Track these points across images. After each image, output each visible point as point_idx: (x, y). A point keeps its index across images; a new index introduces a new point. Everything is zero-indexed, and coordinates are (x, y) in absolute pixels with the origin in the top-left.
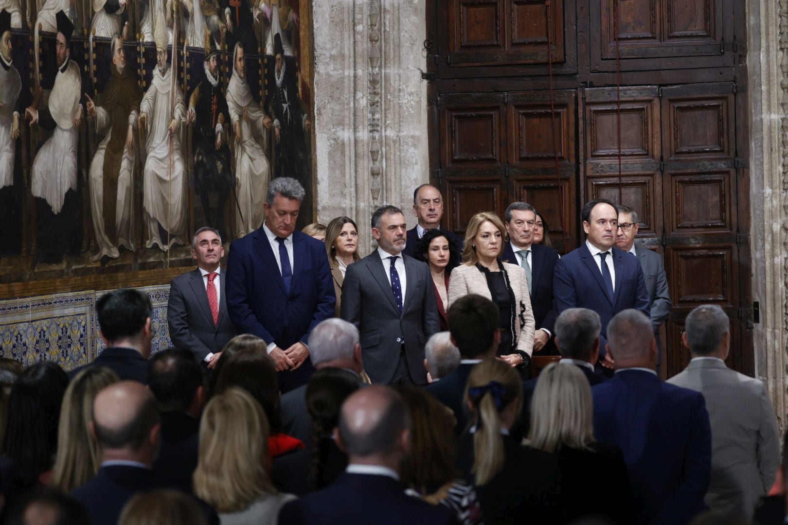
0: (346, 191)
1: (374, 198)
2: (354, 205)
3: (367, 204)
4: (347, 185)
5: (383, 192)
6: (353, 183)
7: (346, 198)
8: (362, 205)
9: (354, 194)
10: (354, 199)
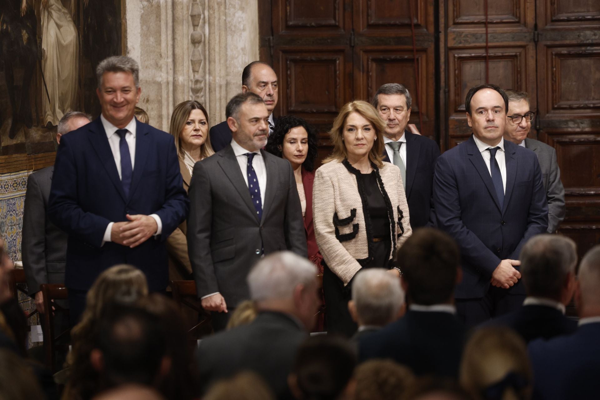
0: (162, 62)
1: (194, 71)
2: (171, 79)
3: (186, 77)
4: (163, 55)
5: (205, 63)
6: (170, 53)
7: (161, 70)
8: (181, 79)
9: (171, 66)
10: (171, 72)
